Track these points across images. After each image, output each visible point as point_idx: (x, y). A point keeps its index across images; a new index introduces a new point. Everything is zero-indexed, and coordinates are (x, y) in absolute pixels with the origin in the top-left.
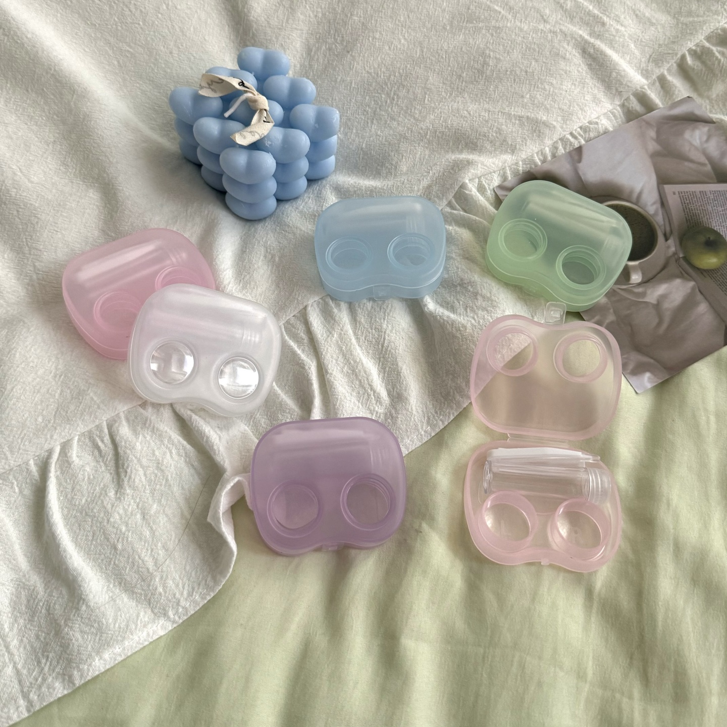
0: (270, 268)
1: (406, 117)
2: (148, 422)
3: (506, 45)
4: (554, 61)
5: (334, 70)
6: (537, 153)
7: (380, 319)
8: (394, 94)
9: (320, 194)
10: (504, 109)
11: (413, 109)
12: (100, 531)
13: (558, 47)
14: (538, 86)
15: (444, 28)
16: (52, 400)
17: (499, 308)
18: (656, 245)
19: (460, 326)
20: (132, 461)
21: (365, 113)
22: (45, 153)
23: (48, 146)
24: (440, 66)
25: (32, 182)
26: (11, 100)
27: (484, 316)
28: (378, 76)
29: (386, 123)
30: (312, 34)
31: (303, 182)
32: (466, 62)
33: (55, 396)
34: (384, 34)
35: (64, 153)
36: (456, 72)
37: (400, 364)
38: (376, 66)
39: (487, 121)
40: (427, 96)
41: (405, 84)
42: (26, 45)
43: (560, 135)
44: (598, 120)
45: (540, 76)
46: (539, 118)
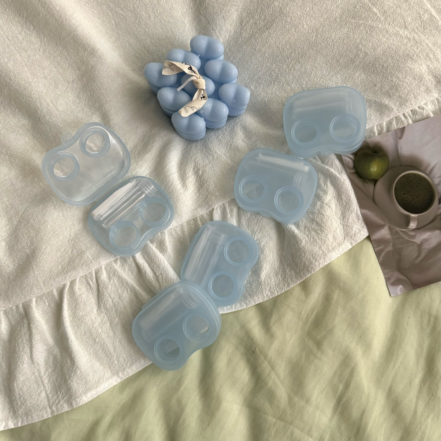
1: (297, 85)
2: (117, 272)
3: (374, 42)
4: (405, 59)
5: (256, 41)
6: (377, 126)
8: (292, 66)
9: (234, 129)
11: (302, 80)
12: (88, 331)
13: (410, 49)
14: (388, 78)
15: (335, 20)
16: (66, 256)
17: (325, 232)
18: (432, 206)
19: (299, 240)
20: (106, 295)
21: (271, 76)
22: (67, 89)
23: (69, 85)
24: (326, 51)
25: (59, 111)
26: (47, 50)
27: (314, 237)
28: (283, 51)
29: (283, 86)
30: (245, 10)
32: (344, 51)
33: (68, 253)
34: (293, 19)
35: (78, 89)
38: (284, 43)
40: (313, 72)
41: (301, 60)
42: (55, 16)
43: (396, 115)
44: (425, 105)
45: (391, 70)
46: (383, 102)
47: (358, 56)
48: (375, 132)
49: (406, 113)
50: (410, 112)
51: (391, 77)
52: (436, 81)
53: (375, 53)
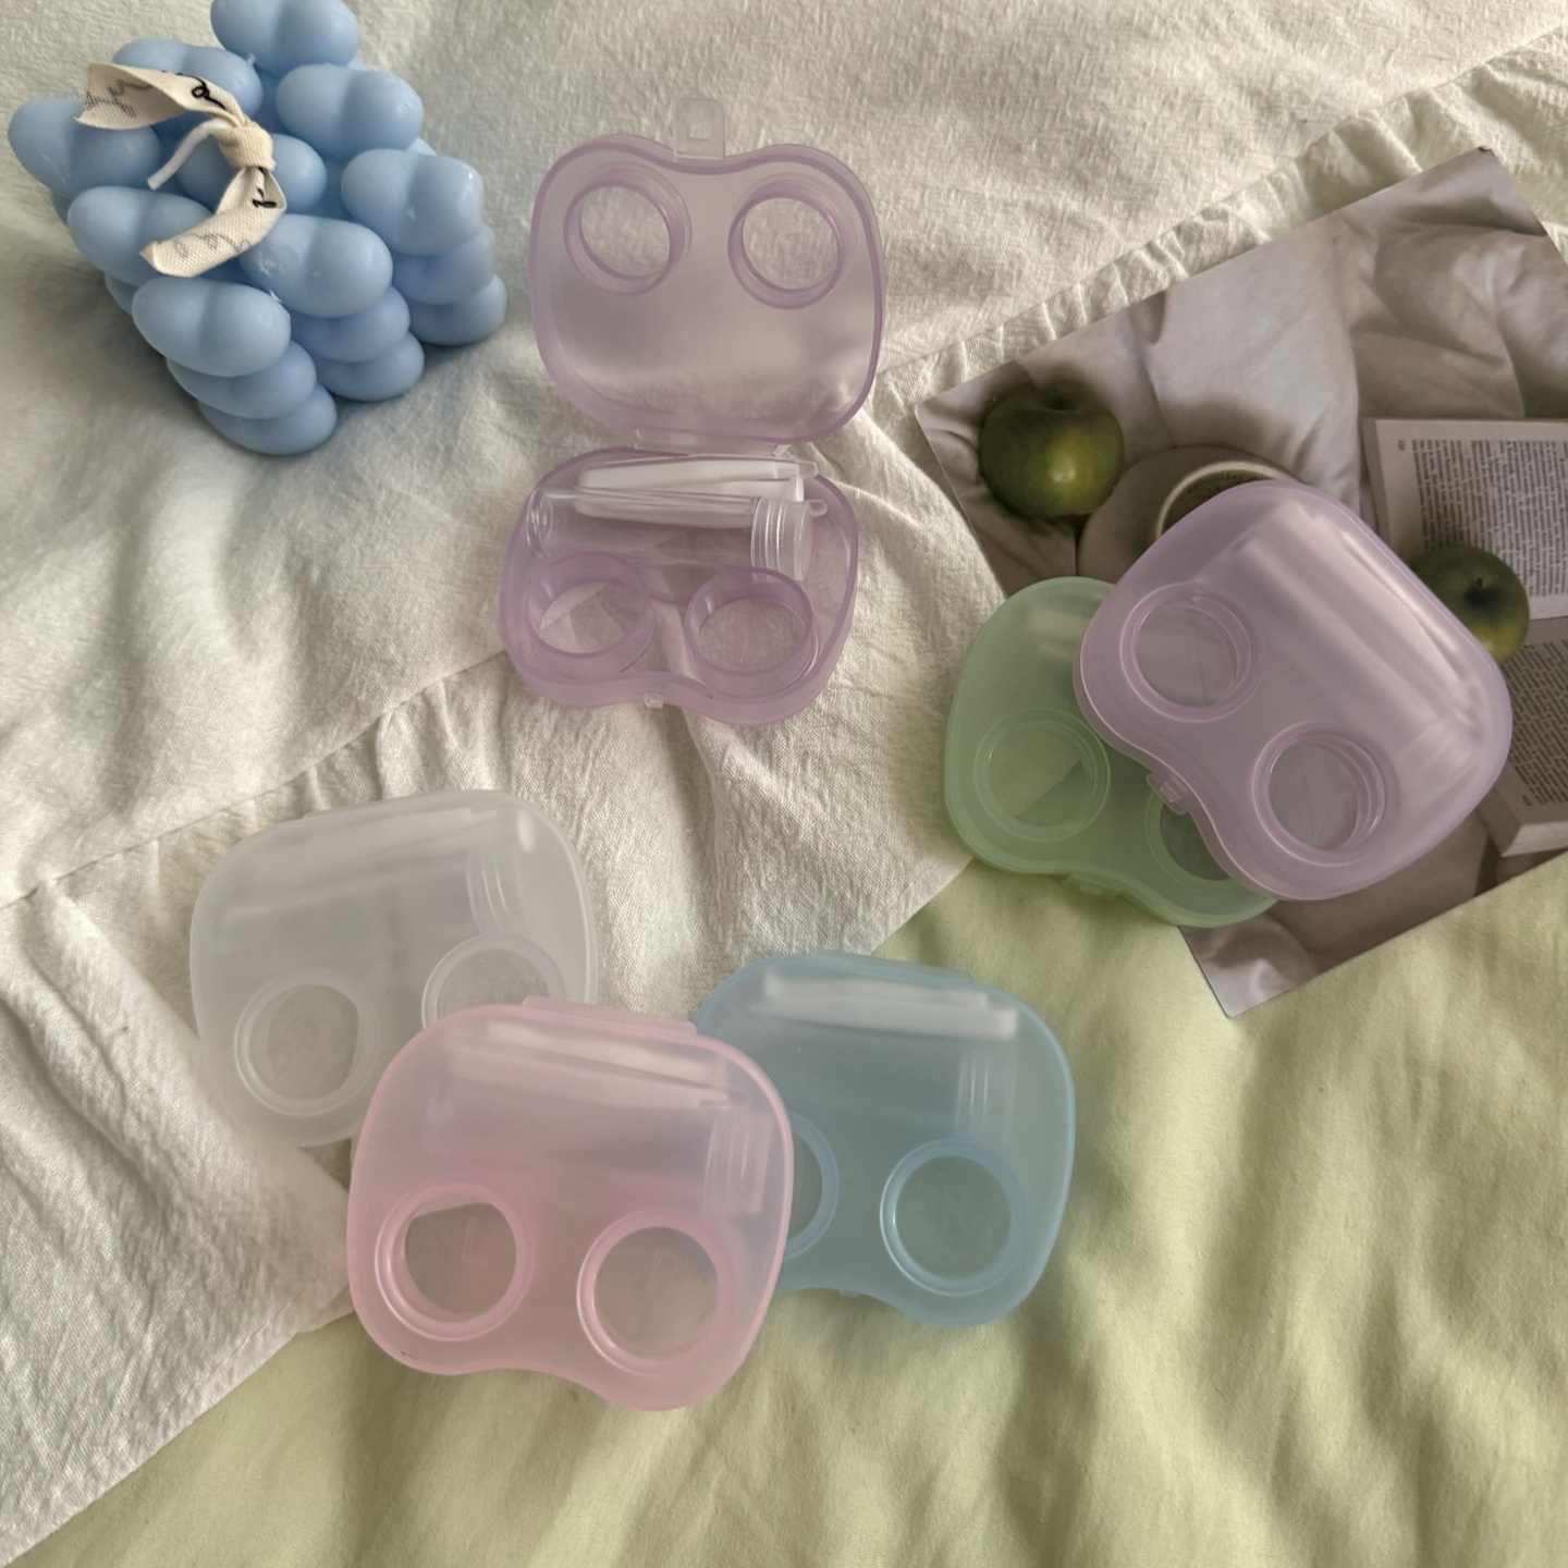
0: (298, 600)
4: (1117, 41)
6: (1050, 303)
7: (573, 769)
10: (965, 183)
14: (1064, 114)
24: (803, 43)
28: (632, 63)
31: (410, 357)
32: (874, 39)
36: (846, 66)
37: (613, 901)
38: (630, 34)
39: (917, 213)
40: (763, 132)
43: (1117, 251)
44: (1231, 205)
45: (1072, 86)
46: (1060, 206)
47: (933, 51)
48: (1047, 329)
49: (1158, 242)
50: (1172, 235)
51: (1075, 107)
52: (1258, 107)
53: (995, 31)
